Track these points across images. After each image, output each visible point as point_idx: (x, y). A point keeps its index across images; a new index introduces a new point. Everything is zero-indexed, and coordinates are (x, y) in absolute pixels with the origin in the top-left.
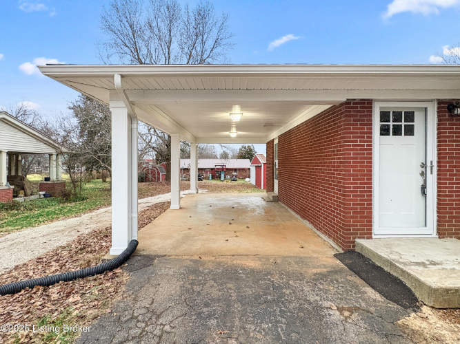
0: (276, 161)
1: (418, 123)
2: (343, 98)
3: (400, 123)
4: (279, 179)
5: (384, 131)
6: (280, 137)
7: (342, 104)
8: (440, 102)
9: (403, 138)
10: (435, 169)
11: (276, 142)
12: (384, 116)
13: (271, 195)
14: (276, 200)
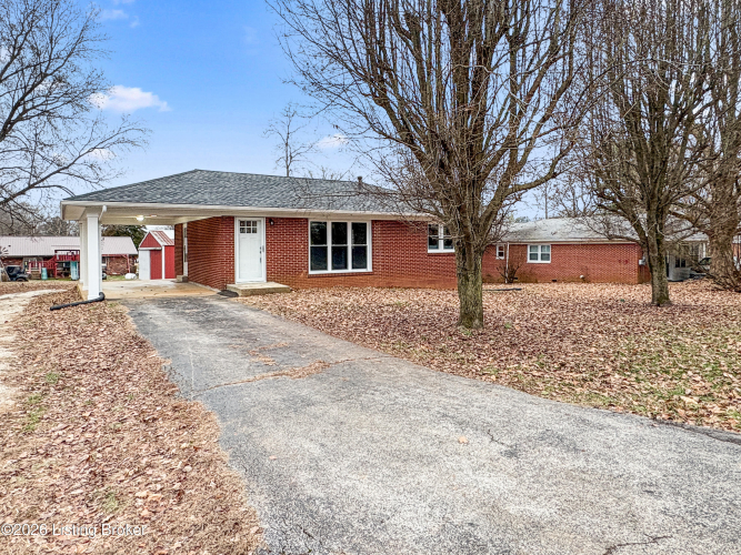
0: (186, 240)
1: (258, 227)
2: (220, 216)
3: (248, 226)
4: (188, 261)
5: (242, 231)
6: (188, 223)
8: (266, 218)
9: (252, 235)
10: (265, 250)
11: (185, 226)
12: (242, 223)
13: (180, 278)
14: (186, 280)
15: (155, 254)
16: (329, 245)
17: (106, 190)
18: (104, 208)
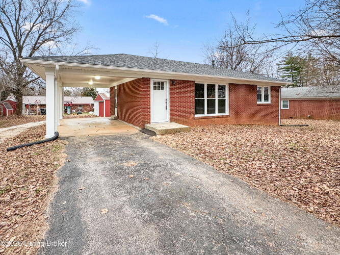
0: (116, 99)
1: (165, 86)
2: (141, 77)
3: (160, 86)
4: (118, 108)
5: (155, 88)
6: (118, 86)
7: (141, 79)
8: (170, 80)
9: (160, 91)
10: (169, 101)
11: (116, 88)
12: (155, 83)
13: (113, 117)
14: (116, 119)
15: (101, 103)
16: (206, 98)
17: (62, 56)
18: (57, 67)
